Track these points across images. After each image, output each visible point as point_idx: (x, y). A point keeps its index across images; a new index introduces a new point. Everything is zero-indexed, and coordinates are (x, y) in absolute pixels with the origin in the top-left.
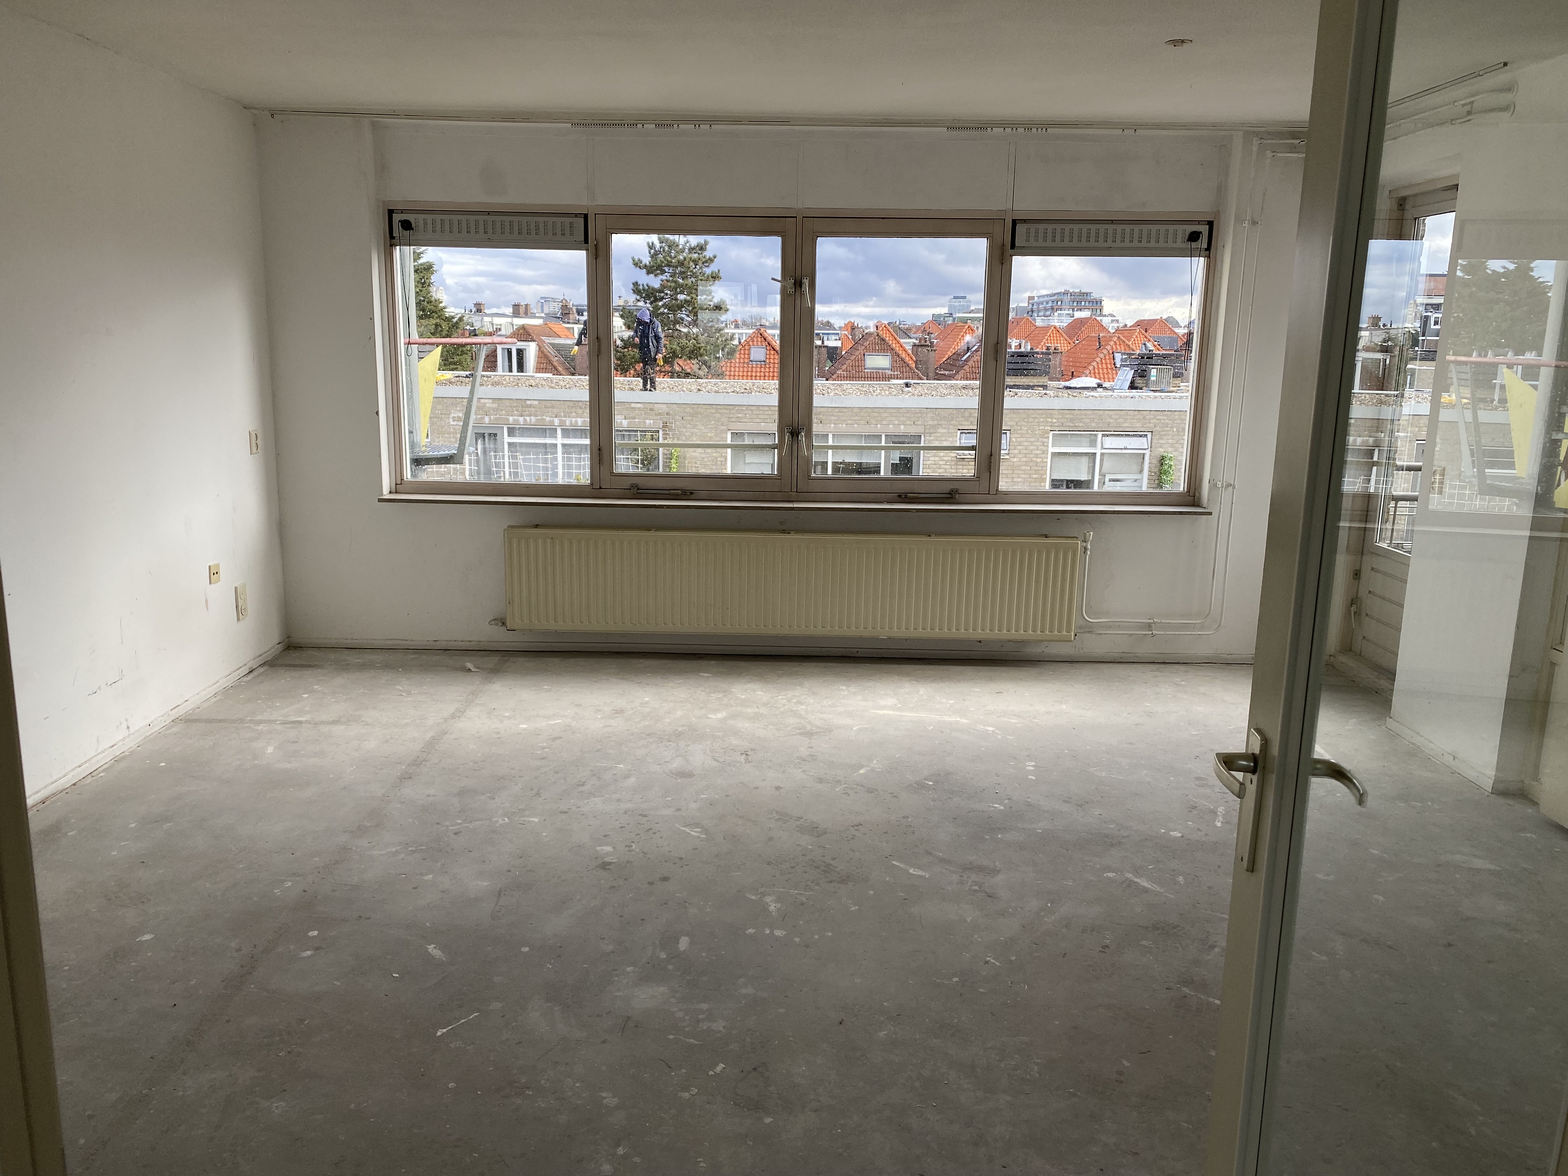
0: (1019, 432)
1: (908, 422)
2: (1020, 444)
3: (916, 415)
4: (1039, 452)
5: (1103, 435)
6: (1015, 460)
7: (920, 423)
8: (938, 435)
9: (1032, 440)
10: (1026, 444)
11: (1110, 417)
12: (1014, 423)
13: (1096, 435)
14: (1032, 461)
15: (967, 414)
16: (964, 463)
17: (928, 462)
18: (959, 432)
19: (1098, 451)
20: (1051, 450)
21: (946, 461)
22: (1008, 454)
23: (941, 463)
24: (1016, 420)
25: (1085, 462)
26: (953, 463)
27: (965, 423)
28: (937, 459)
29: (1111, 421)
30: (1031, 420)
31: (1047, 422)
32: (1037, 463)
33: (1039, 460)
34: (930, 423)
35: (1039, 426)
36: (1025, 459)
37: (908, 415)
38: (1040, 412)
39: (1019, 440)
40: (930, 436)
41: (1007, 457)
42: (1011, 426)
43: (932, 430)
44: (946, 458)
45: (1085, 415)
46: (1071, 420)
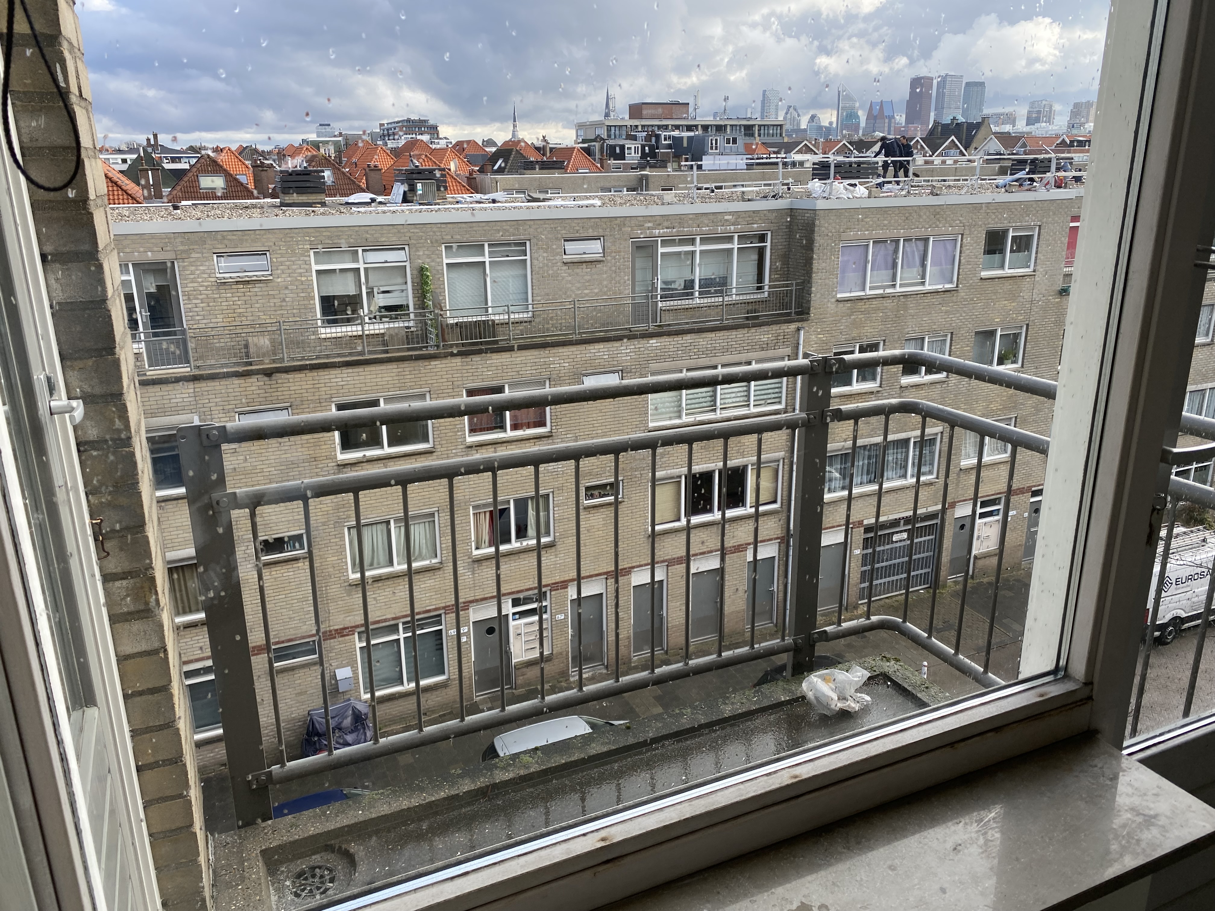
0: (279, 252)
1: (156, 249)
2: (282, 263)
3: (164, 241)
4: (302, 271)
5: (363, 251)
6: (279, 280)
7: (168, 248)
8: (192, 260)
9: (293, 259)
10: (287, 263)
11: (367, 232)
12: (272, 244)
13: (357, 251)
14: (297, 280)
15: (219, 237)
16: (227, 287)
17: (187, 289)
18: (215, 256)
19: (361, 266)
20: (315, 267)
21: (207, 287)
22: (271, 275)
23: (201, 289)
24: (274, 240)
25: (350, 276)
26: (214, 288)
27: (220, 246)
28: (196, 285)
29: (368, 236)
30: (289, 239)
31: (306, 241)
32: (302, 282)
33: (303, 279)
34: (181, 248)
35: (298, 245)
36: (289, 279)
37: (153, 241)
38: (297, 231)
39: (279, 260)
40: (183, 262)
41: (271, 278)
42: (269, 246)
43: (184, 256)
44: (205, 284)
45: (342, 231)
46: (329, 237)
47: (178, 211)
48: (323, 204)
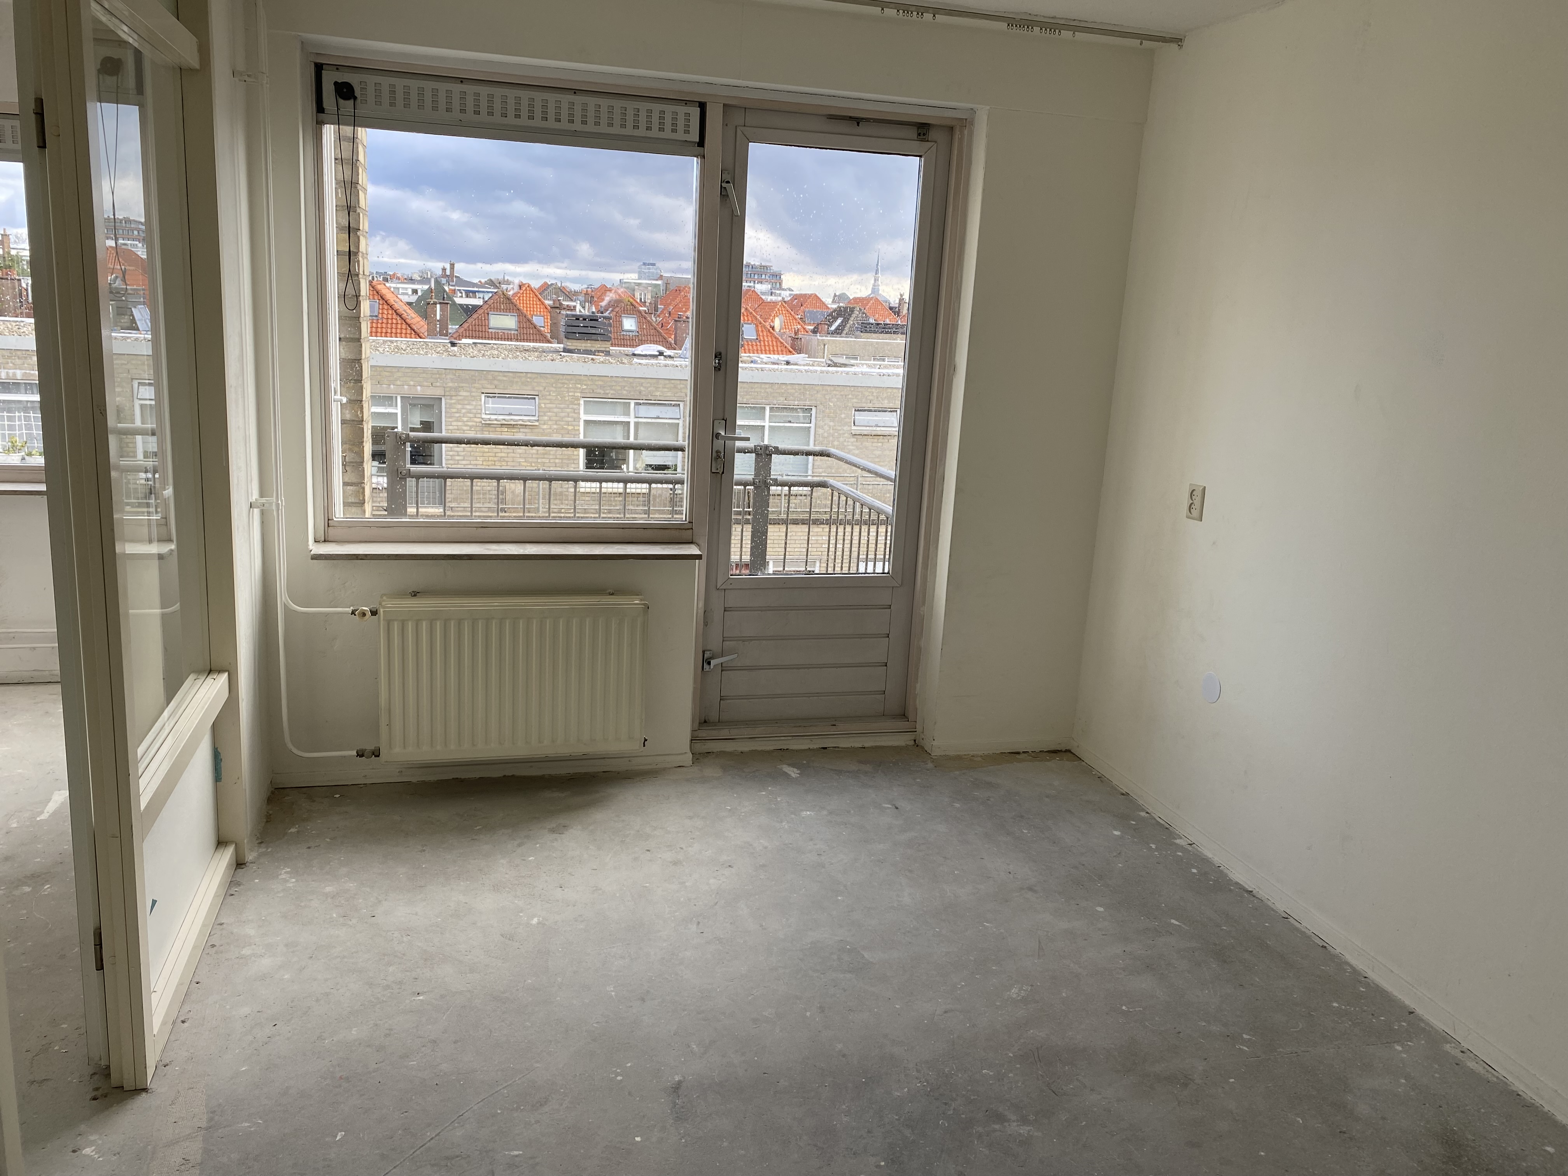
0: (548, 397)
1: (426, 384)
2: (550, 409)
3: (434, 376)
4: (570, 419)
5: (636, 404)
6: (545, 427)
7: (438, 384)
8: (459, 398)
9: (562, 406)
10: (555, 410)
11: (641, 385)
12: (541, 388)
13: (629, 403)
14: (563, 428)
15: (490, 377)
16: (491, 429)
17: (451, 427)
18: (483, 395)
19: (632, 420)
20: (584, 417)
21: (471, 427)
22: (538, 421)
23: (465, 428)
24: (544, 385)
25: (619, 429)
26: (478, 429)
27: (489, 386)
28: (460, 424)
29: (642, 388)
30: (559, 385)
31: (577, 388)
32: (569, 430)
33: (570, 428)
34: (450, 384)
35: (568, 392)
36: (555, 427)
37: (424, 375)
38: (569, 377)
39: (548, 406)
40: (451, 399)
41: (537, 424)
42: (538, 391)
43: (453, 393)
44: (470, 424)
45: (616, 382)
46: (602, 387)
47: (455, 348)
48: (608, 353)
